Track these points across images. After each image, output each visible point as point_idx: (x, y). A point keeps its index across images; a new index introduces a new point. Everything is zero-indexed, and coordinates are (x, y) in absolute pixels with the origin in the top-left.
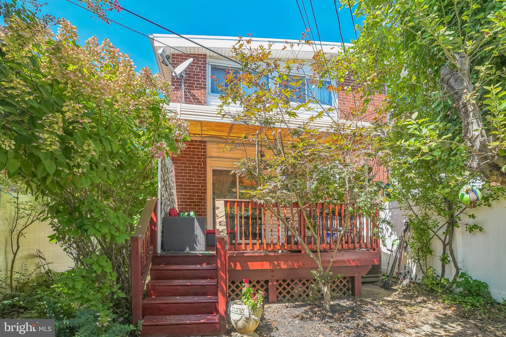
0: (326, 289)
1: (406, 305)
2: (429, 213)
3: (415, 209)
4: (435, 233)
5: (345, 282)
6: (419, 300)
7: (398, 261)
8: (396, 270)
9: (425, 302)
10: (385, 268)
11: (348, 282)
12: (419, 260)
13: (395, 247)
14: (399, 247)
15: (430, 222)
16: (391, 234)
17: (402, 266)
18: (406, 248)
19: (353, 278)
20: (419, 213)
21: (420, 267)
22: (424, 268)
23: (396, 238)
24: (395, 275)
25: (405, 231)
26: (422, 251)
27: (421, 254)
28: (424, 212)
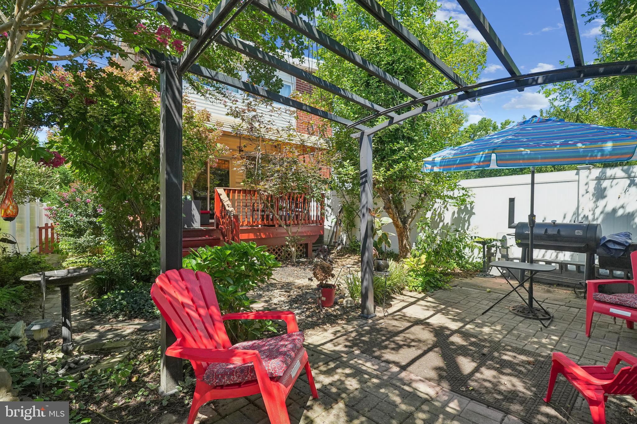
0: (293, 249)
1: (339, 259)
2: (355, 200)
3: (347, 197)
4: (357, 213)
5: (301, 248)
6: (346, 256)
7: (334, 234)
8: (333, 240)
9: (349, 257)
10: (326, 239)
11: (303, 248)
12: (348, 231)
13: (333, 224)
14: (336, 223)
15: (355, 207)
16: (331, 214)
17: (337, 237)
18: (340, 224)
19: (306, 245)
20: (349, 200)
21: (348, 237)
22: (350, 237)
23: (334, 217)
24: (332, 244)
25: (340, 212)
26: (350, 226)
27: (349, 227)
28: (352, 199)
